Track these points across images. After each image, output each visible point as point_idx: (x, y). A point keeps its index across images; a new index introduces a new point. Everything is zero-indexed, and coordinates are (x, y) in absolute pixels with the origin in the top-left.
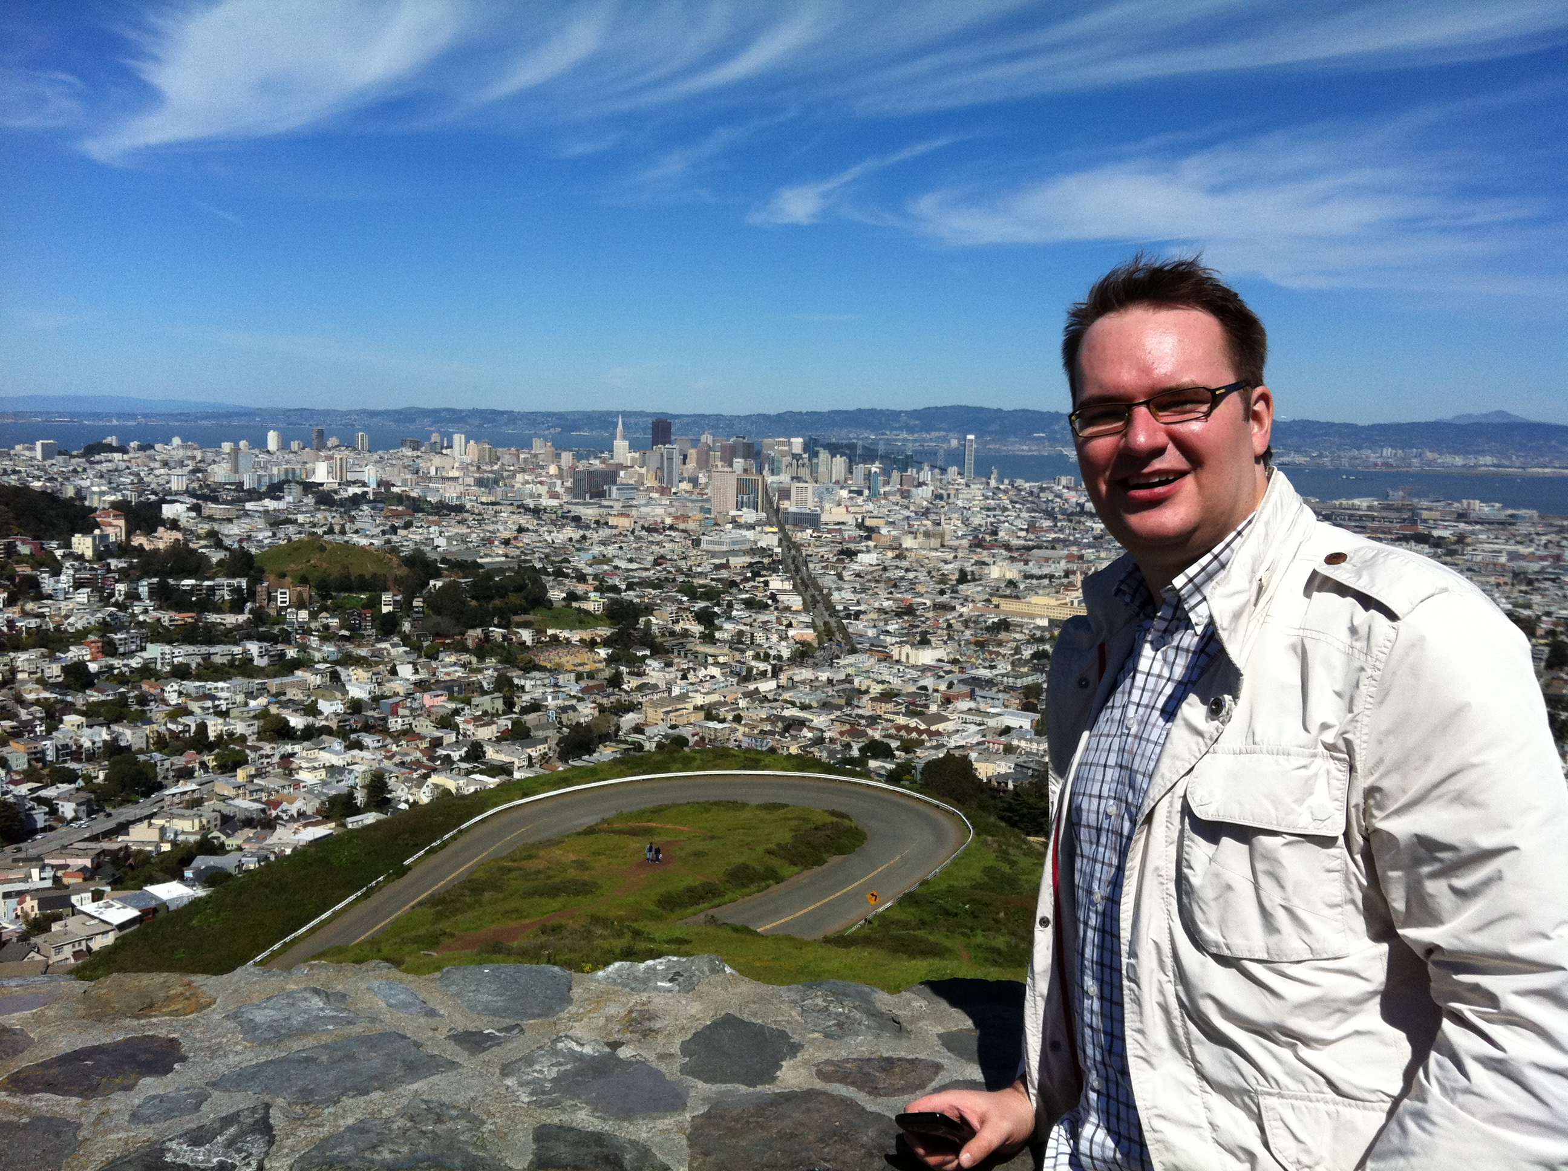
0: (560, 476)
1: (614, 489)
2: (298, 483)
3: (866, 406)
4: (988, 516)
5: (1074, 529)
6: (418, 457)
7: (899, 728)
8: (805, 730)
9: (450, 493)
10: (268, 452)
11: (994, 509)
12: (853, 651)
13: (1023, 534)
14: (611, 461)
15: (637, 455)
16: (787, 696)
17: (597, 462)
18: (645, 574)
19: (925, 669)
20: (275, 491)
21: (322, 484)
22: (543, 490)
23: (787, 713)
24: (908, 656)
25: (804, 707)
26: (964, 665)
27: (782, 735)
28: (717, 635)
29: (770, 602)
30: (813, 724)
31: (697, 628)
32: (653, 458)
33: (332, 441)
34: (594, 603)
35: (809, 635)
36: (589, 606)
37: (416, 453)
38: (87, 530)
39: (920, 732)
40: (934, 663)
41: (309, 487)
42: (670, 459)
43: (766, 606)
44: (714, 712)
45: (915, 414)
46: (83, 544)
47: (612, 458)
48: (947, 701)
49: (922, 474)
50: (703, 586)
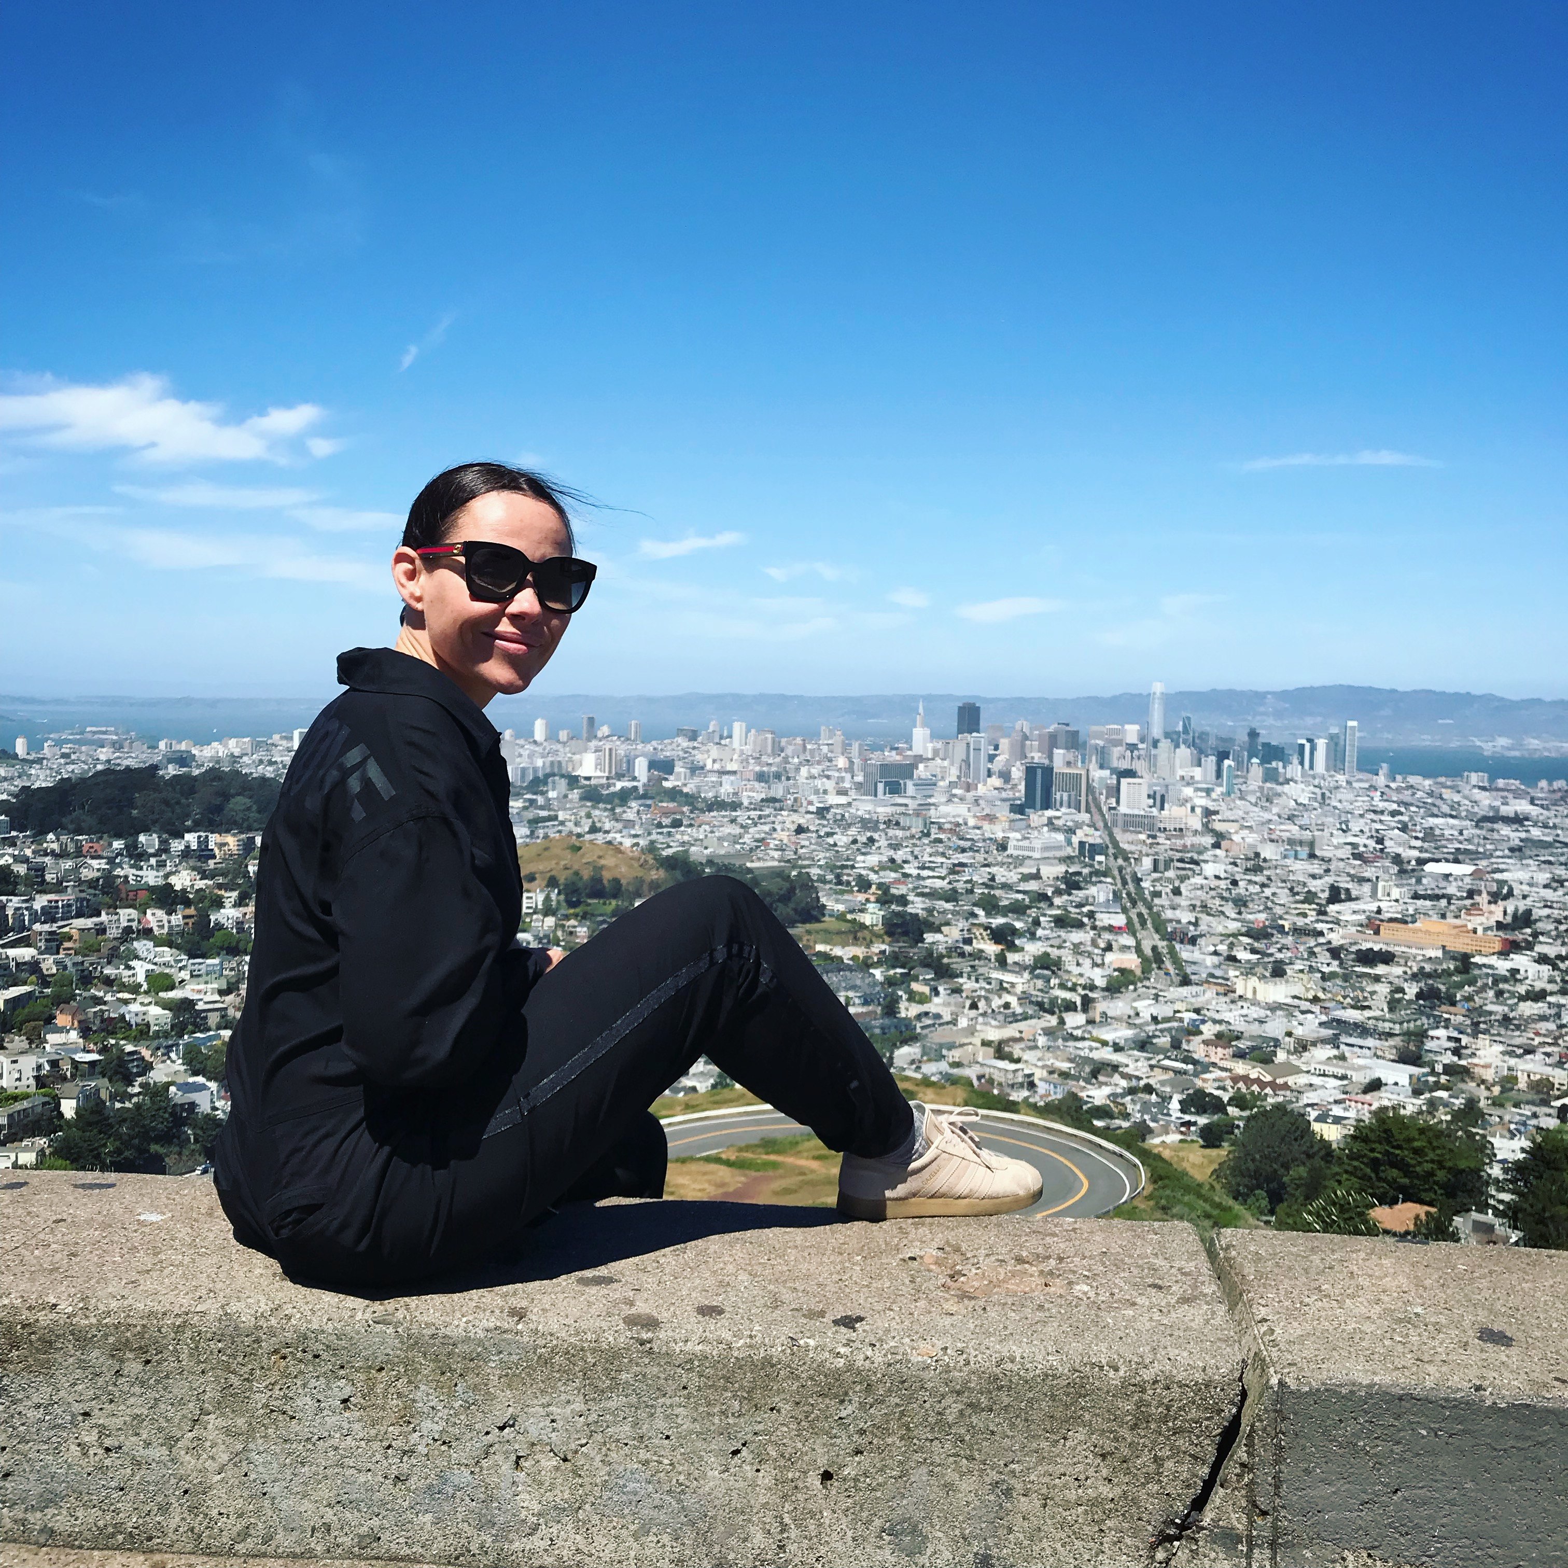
0: (850, 769)
1: (910, 784)
2: (563, 776)
3: (1222, 685)
4: (1373, 821)
5: (1485, 838)
6: (694, 748)
7: (1236, 1079)
8: (1117, 1076)
9: (726, 789)
10: (535, 742)
11: (1382, 812)
12: (1186, 982)
13: (1418, 843)
14: (909, 753)
15: (939, 745)
16: (1097, 1032)
17: (894, 753)
18: (939, 884)
19: (1274, 1008)
20: (538, 785)
21: (588, 779)
22: (830, 785)
23: (1095, 1055)
24: (1255, 992)
25: (1117, 1048)
26: (1327, 1005)
27: (1088, 1081)
29: (1085, 920)
30: (1126, 1070)
31: (991, 949)
32: (959, 749)
33: (605, 730)
34: (872, 916)
35: (1131, 961)
36: (867, 919)
37: (691, 744)
39: (1262, 1085)
40: (1289, 1001)
41: (573, 781)
42: (977, 750)
43: (1080, 925)
44: (1006, 1049)
45: (1284, 695)
47: (911, 749)
48: (1303, 1046)
49: (1289, 768)
50: (1006, 898)
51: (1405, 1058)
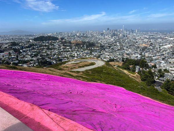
1: (103, 35)
7: (127, 57)
12: (124, 49)
13: (144, 38)
16: (116, 54)
17: (102, 32)
18: (105, 43)
20: (74, 36)
22: (97, 35)
24: (129, 50)
25: (118, 55)
26: (135, 51)
28: (110, 48)
31: (108, 48)
32: (107, 32)
33: (79, 32)
34: (99, 46)
35: (120, 48)
38: (58, 40)
39: (129, 57)
40: (132, 51)
41: (77, 36)
42: (109, 32)
43: (116, 46)
46: (57, 41)
50: (110, 44)
51: (140, 55)
